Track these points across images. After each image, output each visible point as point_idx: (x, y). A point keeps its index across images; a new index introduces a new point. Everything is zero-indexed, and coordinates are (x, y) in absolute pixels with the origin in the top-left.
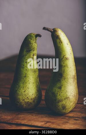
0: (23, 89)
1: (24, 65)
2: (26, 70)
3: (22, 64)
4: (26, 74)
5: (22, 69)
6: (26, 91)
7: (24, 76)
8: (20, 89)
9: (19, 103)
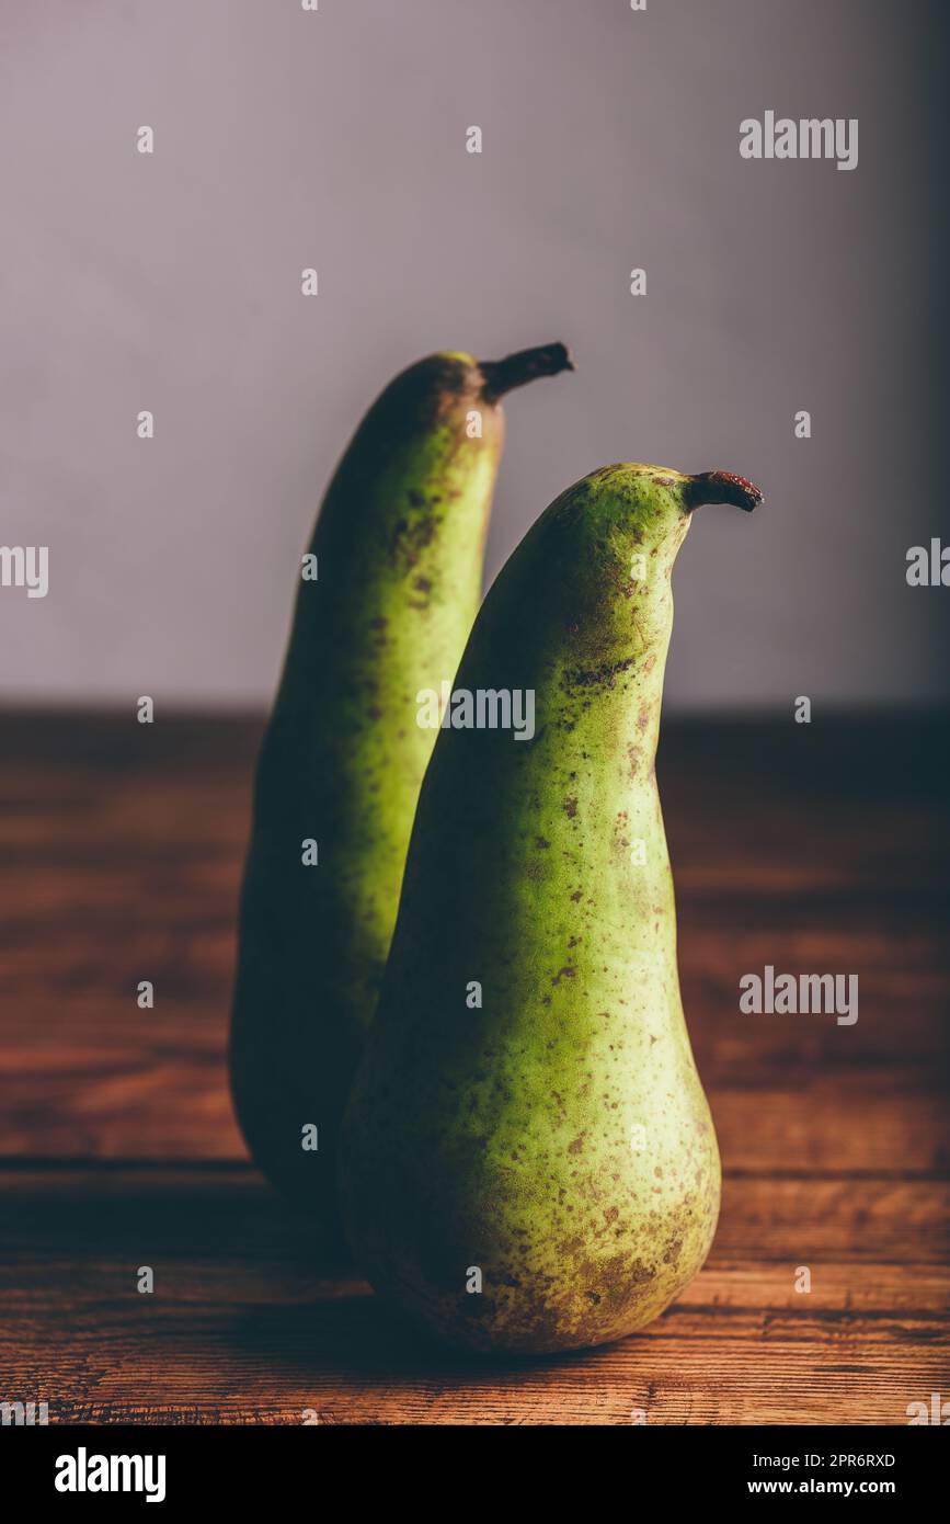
0: (558, 1123)
1: (543, 844)
2: (576, 897)
3: (523, 836)
4: (573, 943)
5: (526, 893)
6: (588, 1143)
7: (557, 963)
8: (524, 1125)
9: (515, 1283)
